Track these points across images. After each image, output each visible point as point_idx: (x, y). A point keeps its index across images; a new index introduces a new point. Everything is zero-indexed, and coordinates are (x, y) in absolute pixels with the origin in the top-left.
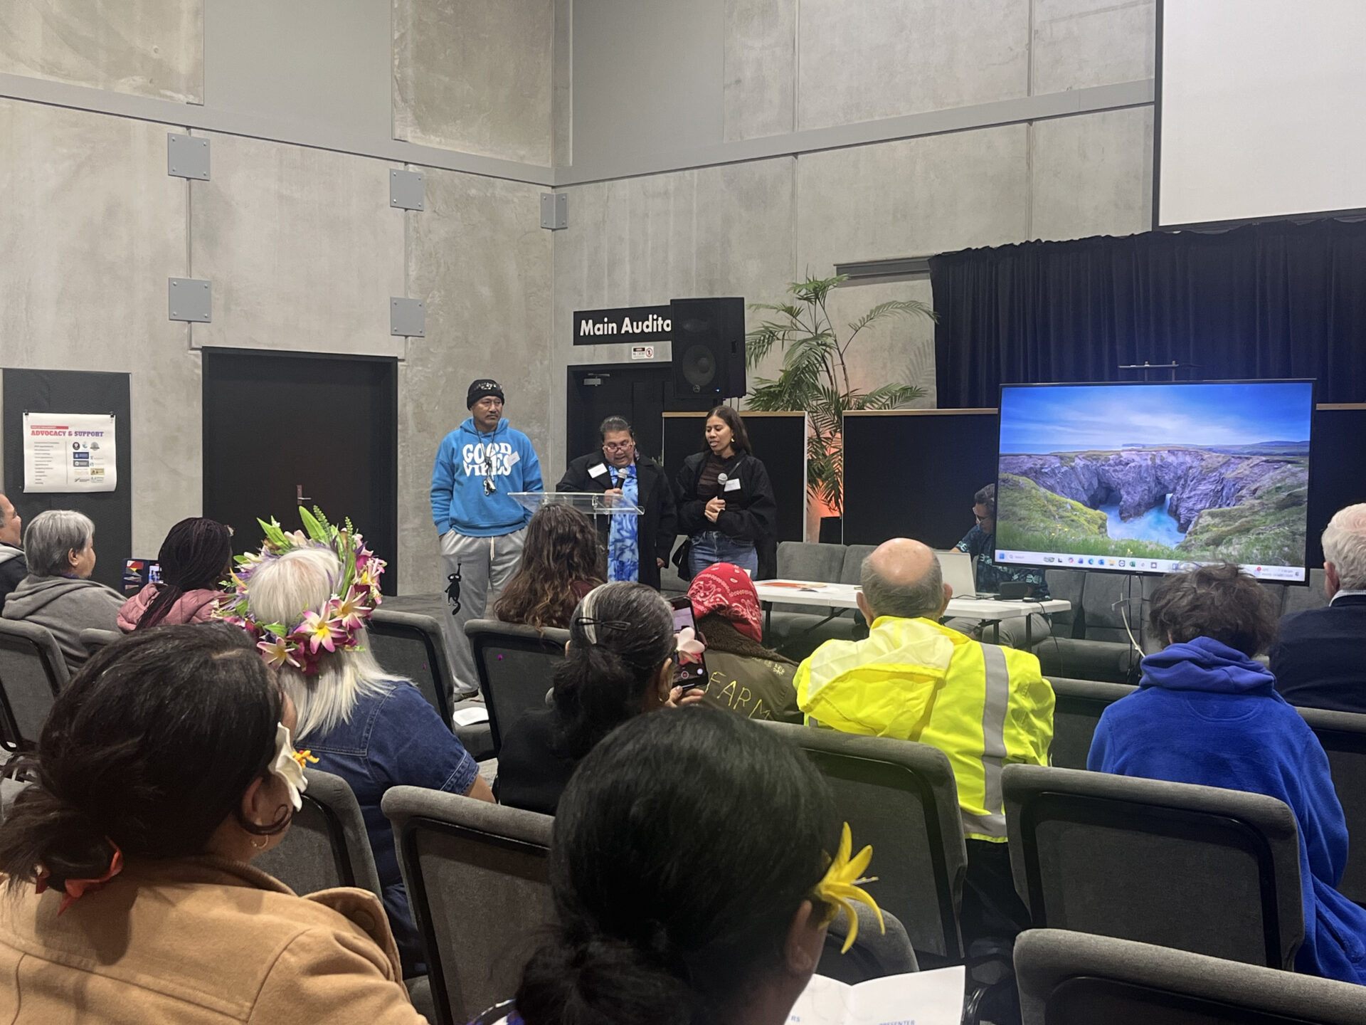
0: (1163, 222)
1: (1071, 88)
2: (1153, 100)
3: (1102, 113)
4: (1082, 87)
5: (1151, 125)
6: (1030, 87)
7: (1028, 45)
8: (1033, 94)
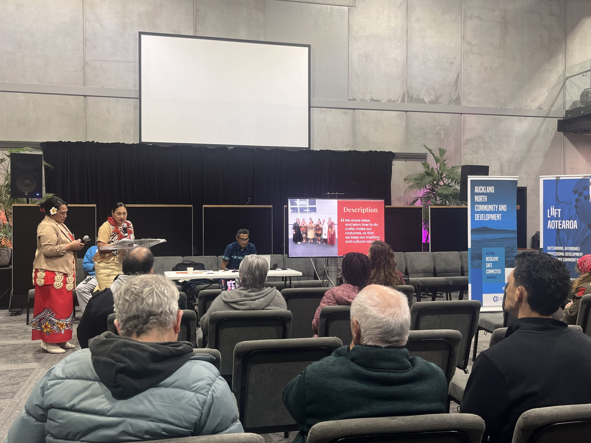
0: (142, 141)
1: (103, 87)
2: (138, 97)
3: (116, 98)
4: (108, 87)
5: (137, 106)
6: (84, 84)
7: (83, 67)
8: (86, 86)
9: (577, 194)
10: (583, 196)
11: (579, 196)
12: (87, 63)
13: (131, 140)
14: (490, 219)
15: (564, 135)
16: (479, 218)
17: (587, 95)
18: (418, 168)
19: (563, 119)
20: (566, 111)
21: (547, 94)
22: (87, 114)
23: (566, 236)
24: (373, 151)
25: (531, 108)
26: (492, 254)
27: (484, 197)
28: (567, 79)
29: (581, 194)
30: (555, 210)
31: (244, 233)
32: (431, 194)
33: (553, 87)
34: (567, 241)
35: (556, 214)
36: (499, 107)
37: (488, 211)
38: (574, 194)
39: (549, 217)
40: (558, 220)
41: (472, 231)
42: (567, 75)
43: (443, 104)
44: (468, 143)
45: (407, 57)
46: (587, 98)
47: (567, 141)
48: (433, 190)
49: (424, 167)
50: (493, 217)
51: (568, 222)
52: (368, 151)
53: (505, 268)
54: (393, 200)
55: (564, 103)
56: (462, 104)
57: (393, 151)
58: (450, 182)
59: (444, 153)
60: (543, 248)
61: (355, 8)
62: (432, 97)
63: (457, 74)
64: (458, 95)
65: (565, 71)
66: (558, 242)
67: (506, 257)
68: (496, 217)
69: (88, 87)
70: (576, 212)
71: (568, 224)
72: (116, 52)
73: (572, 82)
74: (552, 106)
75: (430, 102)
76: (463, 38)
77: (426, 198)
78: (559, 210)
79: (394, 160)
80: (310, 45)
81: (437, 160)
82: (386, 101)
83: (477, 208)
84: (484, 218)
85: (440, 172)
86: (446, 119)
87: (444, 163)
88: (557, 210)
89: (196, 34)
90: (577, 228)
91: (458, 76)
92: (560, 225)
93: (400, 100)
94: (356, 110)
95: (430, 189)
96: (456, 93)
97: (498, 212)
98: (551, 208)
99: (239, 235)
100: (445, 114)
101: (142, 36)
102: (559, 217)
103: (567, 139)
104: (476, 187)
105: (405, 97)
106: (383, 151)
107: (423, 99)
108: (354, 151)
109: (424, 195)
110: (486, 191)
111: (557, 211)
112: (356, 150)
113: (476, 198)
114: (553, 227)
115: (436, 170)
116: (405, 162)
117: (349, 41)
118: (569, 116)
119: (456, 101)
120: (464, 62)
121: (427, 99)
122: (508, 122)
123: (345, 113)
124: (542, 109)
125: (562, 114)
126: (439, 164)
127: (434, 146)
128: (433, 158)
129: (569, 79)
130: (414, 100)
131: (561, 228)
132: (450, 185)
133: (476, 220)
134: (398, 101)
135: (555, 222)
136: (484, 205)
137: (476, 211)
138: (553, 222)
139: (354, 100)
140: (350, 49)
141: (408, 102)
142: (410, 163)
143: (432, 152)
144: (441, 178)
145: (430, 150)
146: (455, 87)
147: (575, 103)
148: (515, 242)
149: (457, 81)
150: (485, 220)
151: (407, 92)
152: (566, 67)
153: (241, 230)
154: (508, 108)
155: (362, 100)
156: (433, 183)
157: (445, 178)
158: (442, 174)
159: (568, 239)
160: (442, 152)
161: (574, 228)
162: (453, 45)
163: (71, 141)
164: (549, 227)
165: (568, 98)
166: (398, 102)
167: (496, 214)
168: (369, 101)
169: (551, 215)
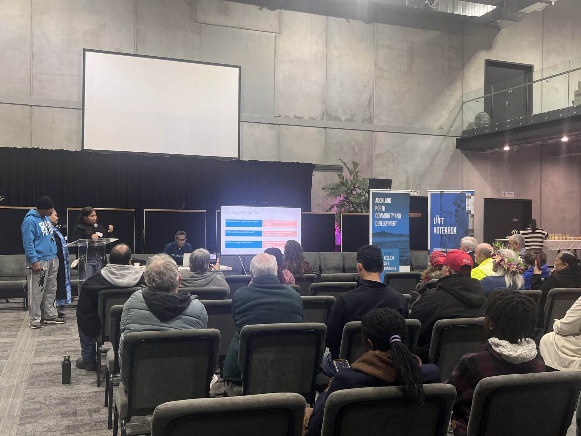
0: (84, 148)
1: (48, 98)
2: (82, 108)
3: (61, 109)
4: (53, 99)
5: (80, 116)
6: (31, 94)
7: (30, 79)
8: (32, 97)
9: (457, 206)
10: (461, 208)
11: (458, 207)
12: (33, 75)
13: (74, 147)
14: (388, 225)
15: (462, 152)
16: (379, 224)
17: (480, 118)
18: (334, 178)
19: (460, 138)
20: (463, 131)
21: (447, 116)
22: (33, 123)
23: (447, 240)
24: (296, 162)
25: (434, 128)
26: (389, 254)
27: (383, 207)
28: (464, 103)
29: (459, 206)
30: (440, 218)
31: (181, 235)
32: (346, 202)
33: (452, 110)
34: (449, 244)
35: (440, 222)
36: (406, 126)
37: (386, 218)
38: (455, 206)
39: (435, 224)
40: (442, 227)
41: (373, 234)
42: (464, 100)
43: (358, 122)
44: (379, 158)
45: (326, 80)
46: (480, 121)
47: (464, 157)
48: (347, 199)
49: (339, 178)
50: (390, 223)
51: (449, 228)
52: (291, 162)
53: (400, 266)
54: (313, 207)
55: (462, 125)
56: (374, 123)
57: (314, 163)
58: (361, 191)
59: (357, 166)
60: (430, 249)
61: (281, 34)
62: (348, 116)
63: (370, 96)
64: (371, 115)
65: (462, 97)
66: (442, 245)
67: (400, 256)
68: (392, 223)
69: (33, 97)
70: (456, 220)
71: (449, 230)
72: (61, 66)
73: (468, 106)
74: (451, 126)
75: (346, 120)
76: (376, 64)
77: (341, 206)
78: (443, 218)
79: (314, 171)
80: (241, 66)
81: (351, 172)
82: (308, 118)
83: (377, 216)
84: (382, 224)
85: (353, 183)
86: (359, 136)
87: (357, 175)
88: (441, 218)
89: (136, 52)
90: (456, 233)
91: (371, 98)
92: (444, 231)
93: (320, 118)
94: (281, 125)
95: (344, 198)
96: (369, 113)
97: (394, 219)
98: (437, 217)
99: (177, 236)
100: (359, 131)
101: (87, 53)
102: (443, 224)
103: (464, 155)
104: (376, 198)
105: (324, 115)
106: (304, 162)
107: (340, 118)
108: (279, 162)
109: (339, 203)
110: (385, 202)
111: (441, 220)
112: (280, 161)
113: (376, 207)
114: (438, 232)
115: (350, 181)
116: (324, 173)
117: (275, 63)
118: (465, 135)
119: (368, 120)
120: (376, 86)
121: (343, 118)
122: (413, 140)
123: (271, 128)
124: (442, 128)
125: (459, 134)
126: (352, 176)
127: (348, 160)
128: (347, 170)
129: (465, 103)
130: (332, 118)
131: (444, 233)
132: (362, 194)
133: (376, 225)
134: (318, 118)
135: (440, 228)
136: (383, 214)
137: (376, 218)
138: (438, 228)
139: (279, 117)
140: (276, 71)
141: (327, 120)
142: (328, 174)
143: (347, 165)
144: (354, 188)
145: (344, 163)
146: (368, 108)
147: (470, 125)
148: (408, 244)
149: (369, 102)
150: (383, 225)
151: (326, 111)
152: (464, 93)
153: (179, 232)
154: (414, 128)
155: (286, 117)
156: (347, 192)
157: (357, 188)
158: (355, 185)
159: (449, 242)
160: (356, 165)
161: (454, 233)
162: (367, 71)
163: (17, 147)
164: (435, 232)
165: (465, 120)
166: (318, 120)
167: (392, 221)
168: (292, 118)
169: (437, 222)
